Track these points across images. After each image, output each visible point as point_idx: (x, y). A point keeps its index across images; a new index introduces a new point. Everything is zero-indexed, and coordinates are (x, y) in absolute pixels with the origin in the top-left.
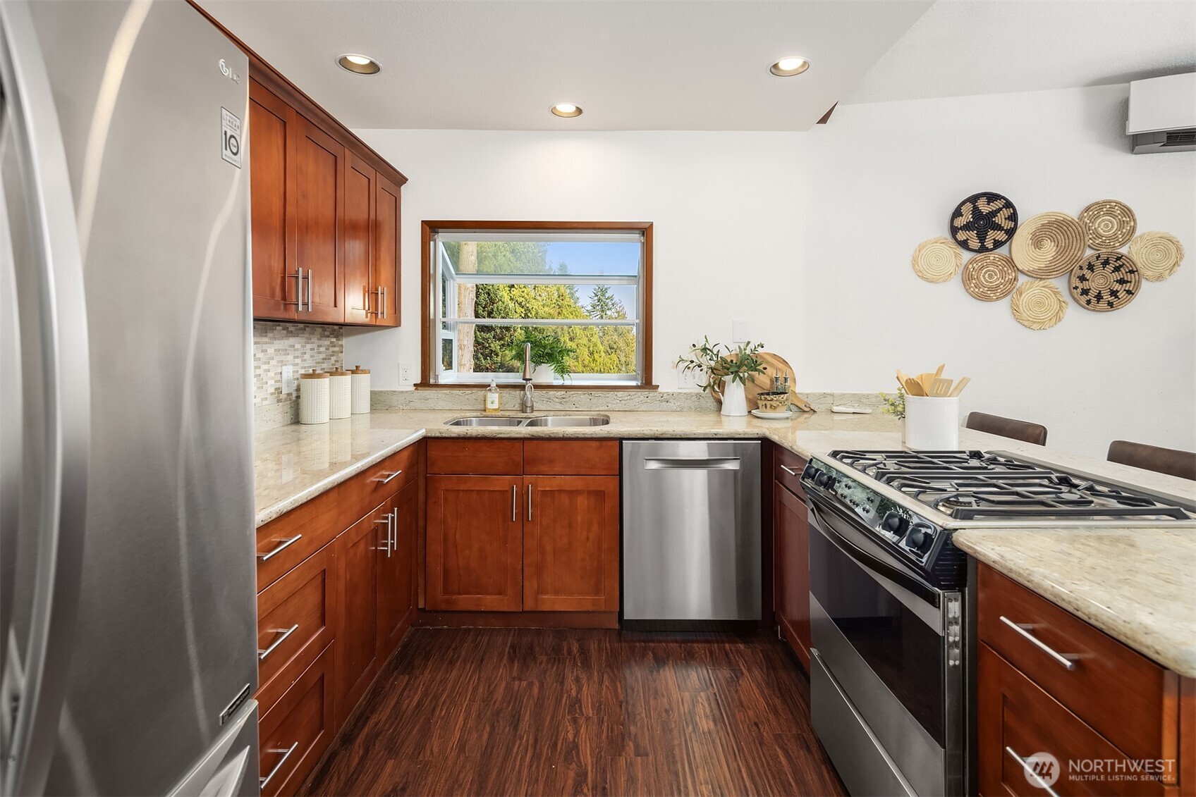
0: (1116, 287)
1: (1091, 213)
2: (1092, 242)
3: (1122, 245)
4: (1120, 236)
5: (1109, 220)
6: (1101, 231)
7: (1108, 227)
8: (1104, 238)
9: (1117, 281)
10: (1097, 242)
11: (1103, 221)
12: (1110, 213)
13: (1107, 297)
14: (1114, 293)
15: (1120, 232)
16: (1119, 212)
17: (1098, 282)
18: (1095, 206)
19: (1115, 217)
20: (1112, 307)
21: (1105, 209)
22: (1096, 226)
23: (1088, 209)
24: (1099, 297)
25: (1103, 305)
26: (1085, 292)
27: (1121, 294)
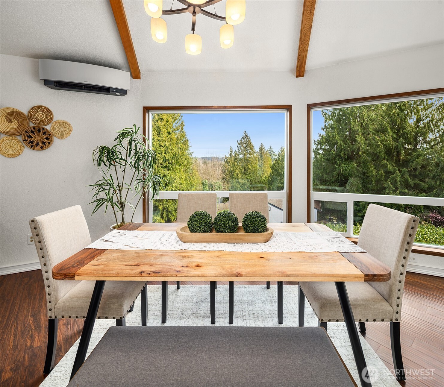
0: (45, 141)
1: (34, 110)
2: (34, 122)
3: (47, 124)
4: (46, 121)
5: (42, 114)
6: (39, 118)
7: (41, 116)
8: (40, 121)
9: (45, 138)
10: (37, 122)
11: (39, 114)
12: (41, 111)
13: (41, 144)
14: (44, 143)
15: (46, 119)
16: (46, 111)
17: (37, 138)
18: (35, 108)
19: (44, 113)
20: (42, 148)
21: (40, 109)
22: (37, 116)
23: (32, 109)
24: (38, 144)
25: (39, 148)
26: (31, 142)
27: (47, 144)
